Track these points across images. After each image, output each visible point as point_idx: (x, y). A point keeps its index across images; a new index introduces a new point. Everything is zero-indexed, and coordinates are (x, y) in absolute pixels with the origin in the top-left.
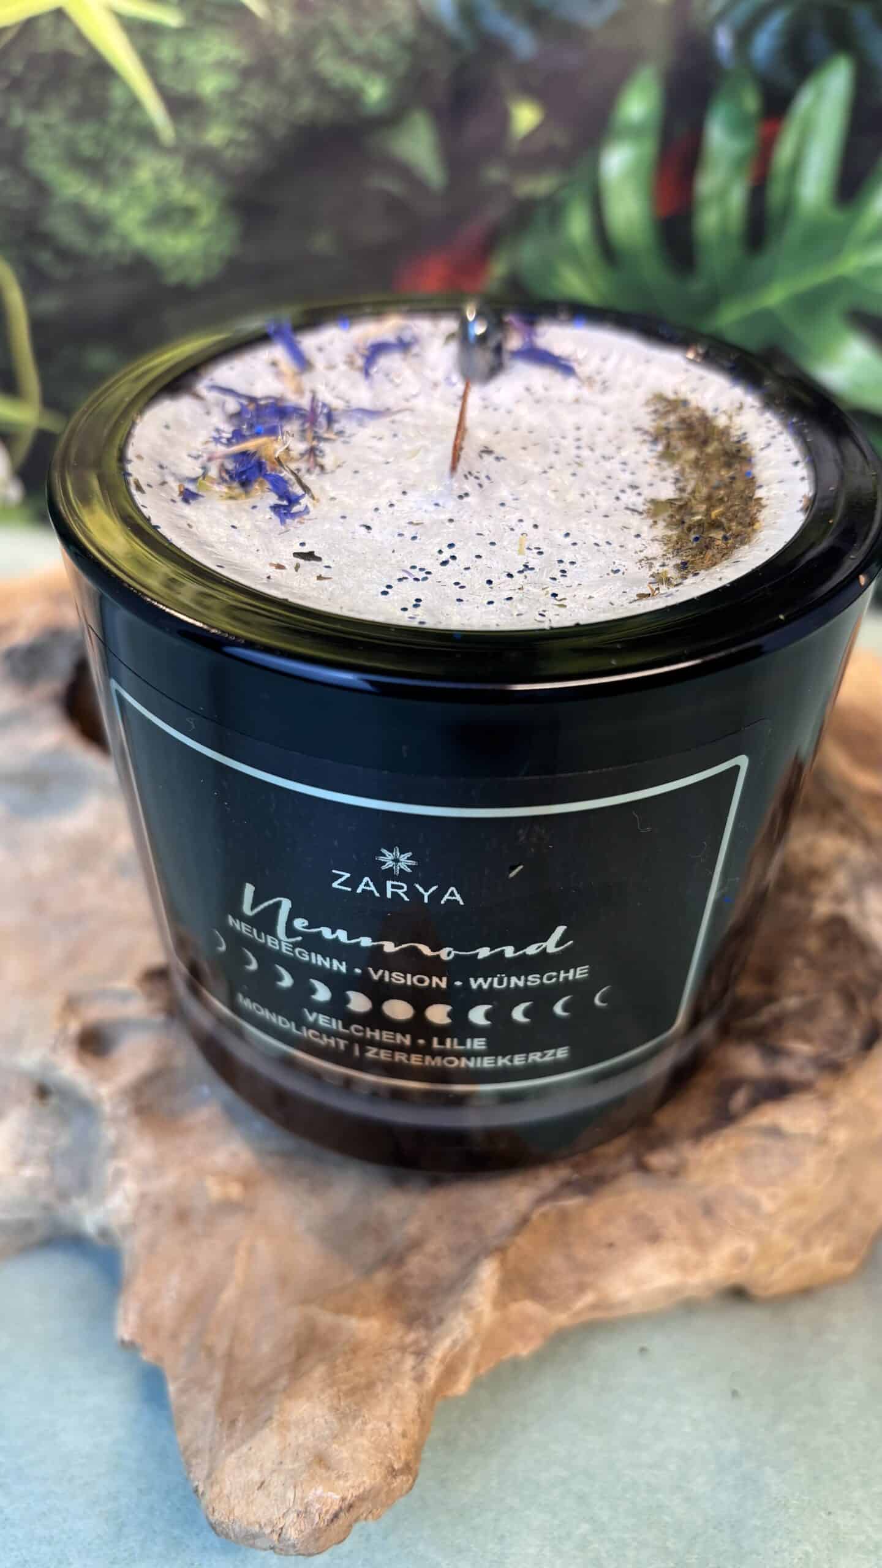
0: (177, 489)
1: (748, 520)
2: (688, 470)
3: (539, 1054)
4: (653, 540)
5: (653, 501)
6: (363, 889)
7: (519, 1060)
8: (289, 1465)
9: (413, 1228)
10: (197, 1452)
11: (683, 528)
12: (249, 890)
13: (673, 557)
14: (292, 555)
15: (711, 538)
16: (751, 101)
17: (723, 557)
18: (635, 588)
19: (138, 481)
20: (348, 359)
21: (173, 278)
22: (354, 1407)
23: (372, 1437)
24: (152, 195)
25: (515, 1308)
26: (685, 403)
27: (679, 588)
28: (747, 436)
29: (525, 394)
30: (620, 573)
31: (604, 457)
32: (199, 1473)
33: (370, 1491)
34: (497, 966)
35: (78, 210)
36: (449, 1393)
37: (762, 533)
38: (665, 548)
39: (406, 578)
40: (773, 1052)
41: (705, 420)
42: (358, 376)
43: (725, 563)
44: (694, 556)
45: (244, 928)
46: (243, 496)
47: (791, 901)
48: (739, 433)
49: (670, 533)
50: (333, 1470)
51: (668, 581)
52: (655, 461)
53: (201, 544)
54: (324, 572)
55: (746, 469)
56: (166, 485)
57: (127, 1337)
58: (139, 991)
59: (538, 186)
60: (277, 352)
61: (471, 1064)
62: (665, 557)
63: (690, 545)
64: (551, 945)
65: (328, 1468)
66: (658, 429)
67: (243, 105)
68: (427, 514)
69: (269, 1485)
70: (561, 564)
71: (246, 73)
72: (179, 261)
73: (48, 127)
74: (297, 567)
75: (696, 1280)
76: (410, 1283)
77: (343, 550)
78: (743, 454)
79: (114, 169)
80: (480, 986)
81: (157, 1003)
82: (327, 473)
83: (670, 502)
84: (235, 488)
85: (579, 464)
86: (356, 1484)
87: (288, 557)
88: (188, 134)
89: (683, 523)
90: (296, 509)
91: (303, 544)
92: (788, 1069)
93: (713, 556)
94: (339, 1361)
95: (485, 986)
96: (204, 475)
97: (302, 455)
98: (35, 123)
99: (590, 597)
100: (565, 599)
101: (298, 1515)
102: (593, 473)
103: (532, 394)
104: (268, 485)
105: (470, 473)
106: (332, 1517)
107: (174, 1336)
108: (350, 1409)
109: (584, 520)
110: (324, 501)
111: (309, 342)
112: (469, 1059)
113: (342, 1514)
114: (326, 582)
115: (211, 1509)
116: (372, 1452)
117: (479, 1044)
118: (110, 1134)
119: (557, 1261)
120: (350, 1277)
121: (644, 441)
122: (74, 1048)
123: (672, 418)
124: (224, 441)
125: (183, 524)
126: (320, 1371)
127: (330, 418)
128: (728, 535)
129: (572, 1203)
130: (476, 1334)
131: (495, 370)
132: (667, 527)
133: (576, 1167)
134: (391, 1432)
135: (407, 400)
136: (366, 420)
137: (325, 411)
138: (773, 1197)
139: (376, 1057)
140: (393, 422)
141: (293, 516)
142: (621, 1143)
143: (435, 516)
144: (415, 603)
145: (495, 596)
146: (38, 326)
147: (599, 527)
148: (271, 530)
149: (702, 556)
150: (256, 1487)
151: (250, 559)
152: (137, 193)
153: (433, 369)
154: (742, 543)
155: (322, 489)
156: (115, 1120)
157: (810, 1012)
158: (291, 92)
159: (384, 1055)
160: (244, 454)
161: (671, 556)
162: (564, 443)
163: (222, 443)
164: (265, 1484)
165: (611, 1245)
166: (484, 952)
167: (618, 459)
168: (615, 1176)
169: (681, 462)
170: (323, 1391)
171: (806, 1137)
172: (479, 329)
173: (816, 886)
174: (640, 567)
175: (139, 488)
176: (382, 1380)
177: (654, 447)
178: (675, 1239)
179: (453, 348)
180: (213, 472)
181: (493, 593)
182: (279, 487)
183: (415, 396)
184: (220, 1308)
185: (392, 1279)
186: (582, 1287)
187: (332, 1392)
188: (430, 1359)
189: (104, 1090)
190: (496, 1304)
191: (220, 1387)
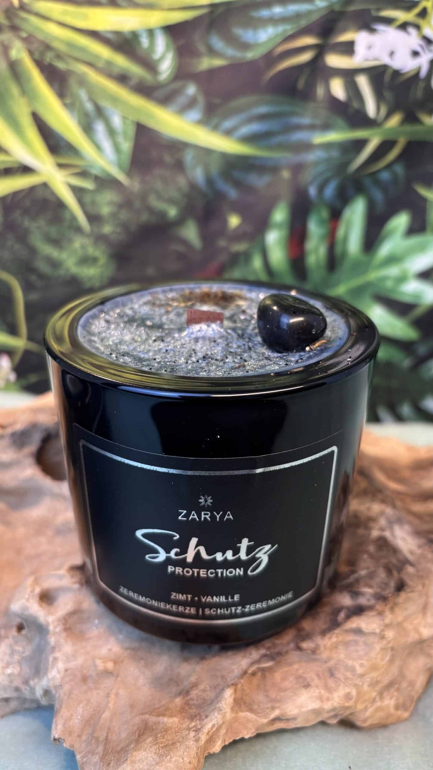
9: (193, 679)
16: (325, 214)
22: (166, 752)
23: (174, 763)
24: (80, 253)
25: (242, 714)
35: (49, 259)
40: (355, 594)
47: (361, 531)
57: (57, 736)
58: (68, 575)
59: (240, 247)
67: (119, 218)
71: (120, 206)
72: (90, 279)
73: (38, 227)
75: (327, 706)
76: (191, 702)
79: (64, 243)
81: (76, 579)
88: (96, 229)
92: (362, 601)
94: (159, 736)
98: (33, 226)
107: (79, 736)
108: (164, 753)
118: (52, 640)
119: (260, 697)
122: (37, 599)
126: (149, 740)
129: (267, 666)
130: (223, 723)
133: (268, 649)
134: (184, 761)
138: (362, 665)
142: (289, 634)
146: (28, 306)
152: (73, 252)
156: (55, 633)
157: (371, 575)
158: (138, 212)
165: (286, 690)
168: (287, 652)
170: (151, 747)
171: (374, 634)
173: (371, 524)
176: (179, 742)
178: (317, 686)
184: (102, 721)
185: (184, 701)
186: (273, 708)
187: (155, 747)
188: (202, 733)
189: (50, 619)
190: (232, 709)
191: (102, 752)
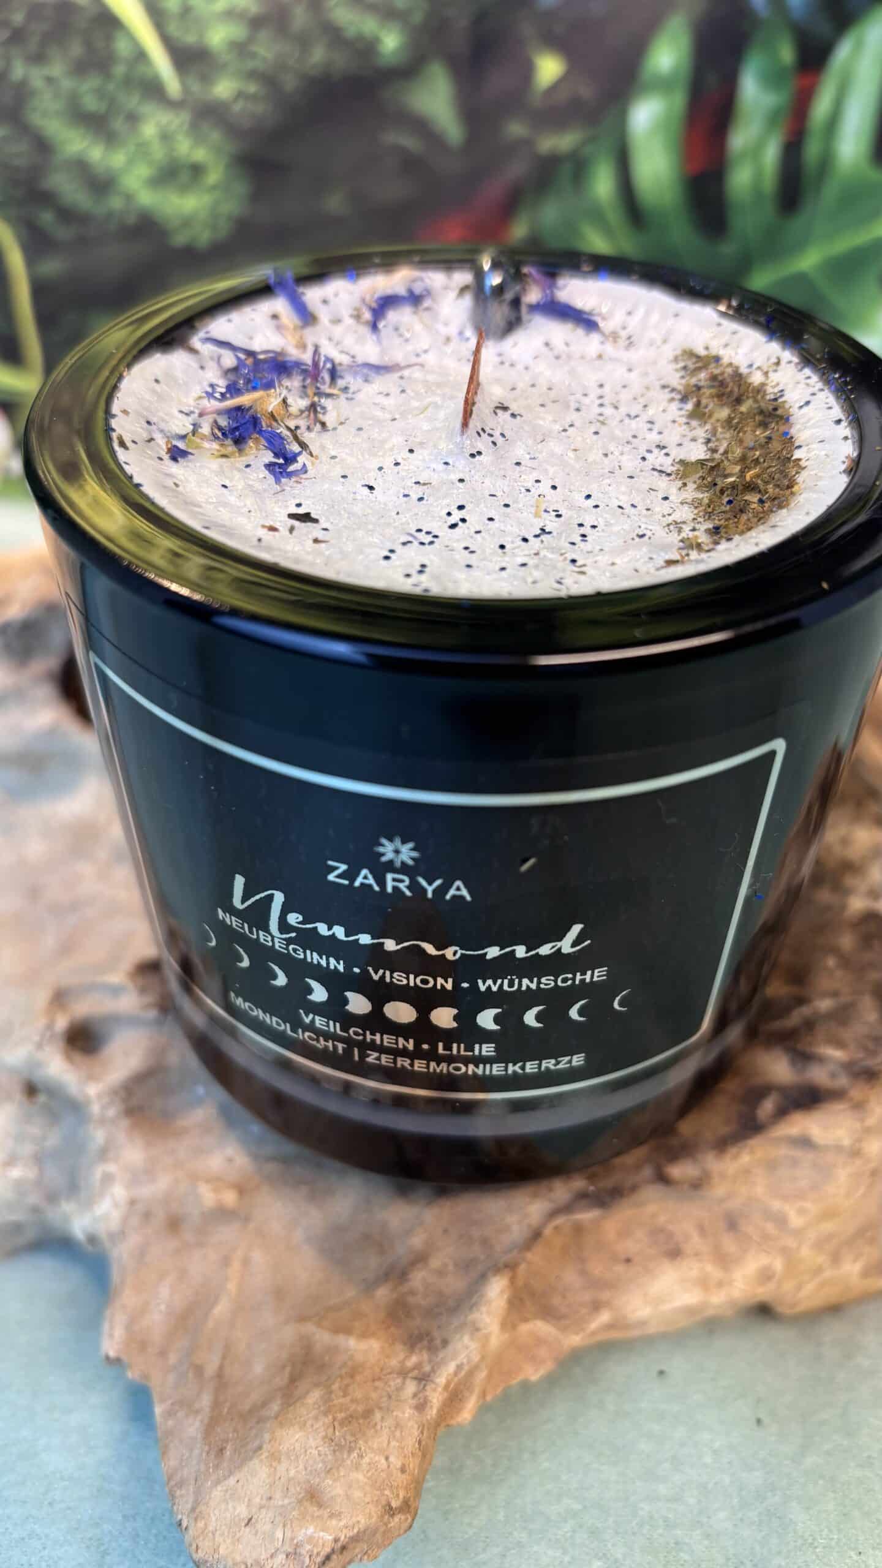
0: (164, 447)
1: (786, 482)
2: (720, 430)
3: (553, 1061)
4: (682, 503)
5: (682, 462)
6: (362, 884)
7: (531, 1067)
8: (278, 1500)
9: (417, 1241)
10: (181, 1484)
11: (715, 490)
12: (239, 882)
13: (705, 521)
14: (286, 516)
15: (746, 501)
16: (787, 54)
17: (759, 521)
18: (663, 554)
19: (121, 437)
20: (355, 313)
21: (180, 239)
22: (349, 1438)
23: (368, 1471)
24: (158, 152)
25: (525, 1328)
26: (717, 359)
27: (711, 554)
28: (785, 393)
29: (544, 350)
30: (646, 538)
31: (629, 416)
32: (184, 1505)
33: (364, 1532)
34: (507, 966)
35: (81, 167)
36: (453, 1422)
37: (802, 496)
38: (696, 511)
39: (410, 542)
40: (803, 1057)
41: (738, 377)
42: (365, 330)
43: (761, 527)
44: (727, 520)
45: (234, 924)
46: (237, 455)
47: (824, 896)
48: (776, 390)
49: (701, 496)
50: (325, 1508)
51: (699, 547)
52: (684, 420)
53: (188, 504)
54: (321, 535)
55: (783, 428)
56: (152, 442)
57: (112, 1354)
58: (130, 985)
59: (563, 142)
60: (279, 305)
61: (480, 1071)
62: (696, 521)
63: (723, 508)
64: (566, 945)
65: (320, 1506)
66: (687, 386)
67: (253, 55)
68: (435, 473)
69: (257, 1521)
70: (582, 528)
71: (256, 23)
72: (186, 222)
73: (49, 80)
74: (292, 529)
75: (718, 1299)
76: (411, 1300)
77: (342, 512)
78: (779, 412)
79: (118, 124)
80: (489, 988)
81: (149, 999)
82: (329, 430)
83: (701, 463)
84: (228, 445)
85: (603, 423)
86: (350, 1523)
87: (282, 519)
88: (196, 87)
89: (715, 484)
90: (291, 468)
91: (299, 505)
92: (819, 1075)
93: (749, 520)
94: (335, 1387)
95: (495, 989)
96: (194, 432)
97: (302, 412)
98: (36, 77)
99: (613, 564)
100: (584, 565)
101: (287, 1556)
102: (618, 432)
103: (551, 349)
104: (263, 442)
105: (483, 430)
106: (323, 1559)
107: (163, 1353)
108: (345, 1439)
109: (608, 481)
110: (324, 458)
111: (312, 295)
112: (477, 1066)
113: (334, 1557)
114: (323, 545)
115: (194, 1546)
116: (368, 1488)
117: (487, 1050)
118: (99, 1136)
119: (570, 1277)
120: (351, 1293)
121: (672, 400)
122: (61, 1044)
123: (703, 375)
124: (217, 395)
125: (170, 483)
126: (315, 1396)
127: (334, 374)
128: (765, 497)
129: (587, 1216)
130: (483, 1358)
131: (512, 325)
132: (698, 488)
133: (591, 1178)
134: (389, 1467)
135: (418, 355)
136: (372, 374)
137: (329, 365)
138: (801, 1212)
139: (378, 1062)
140: (402, 378)
141: (290, 475)
142: (640, 1152)
143: (444, 476)
144: (420, 569)
145: (508, 562)
146: (40, 290)
147: (623, 489)
148: (265, 490)
149: (736, 520)
150: (243, 1524)
151: (241, 520)
152: (143, 149)
153: (446, 324)
154: (780, 507)
155: (323, 448)
156: (102, 1121)
157: (843, 1015)
158: (304, 42)
159: (385, 1060)
160: (239, 409)
161: (701, 520)
162: (586, 401)
163: (216, 398)
164: (253, 1520)
165: (628, 1260)
166: (493, 952)
167: (645, 417)
168: (634, 1189)
169: (713, 420)
170: (316, 1418)
171: (839, 1149)
172: (495, 280)
173: (849, 881)
174: (668, 531)
175: (122, 444)
176: (380, 1408)
177: (682, 405)
178: (696, 1254)
179: (468, 301)
180: (206, 429)
181: (507, 559)
182: (276, 444)
183: (426, 351)
184: (211, 1324)
185: (395, 1296)
186: (597, 1306)
187: (326, 1420)
188: (433, 1386)
189: (93, 1090)
190: (504, 1325)
191: (207, 1410)
